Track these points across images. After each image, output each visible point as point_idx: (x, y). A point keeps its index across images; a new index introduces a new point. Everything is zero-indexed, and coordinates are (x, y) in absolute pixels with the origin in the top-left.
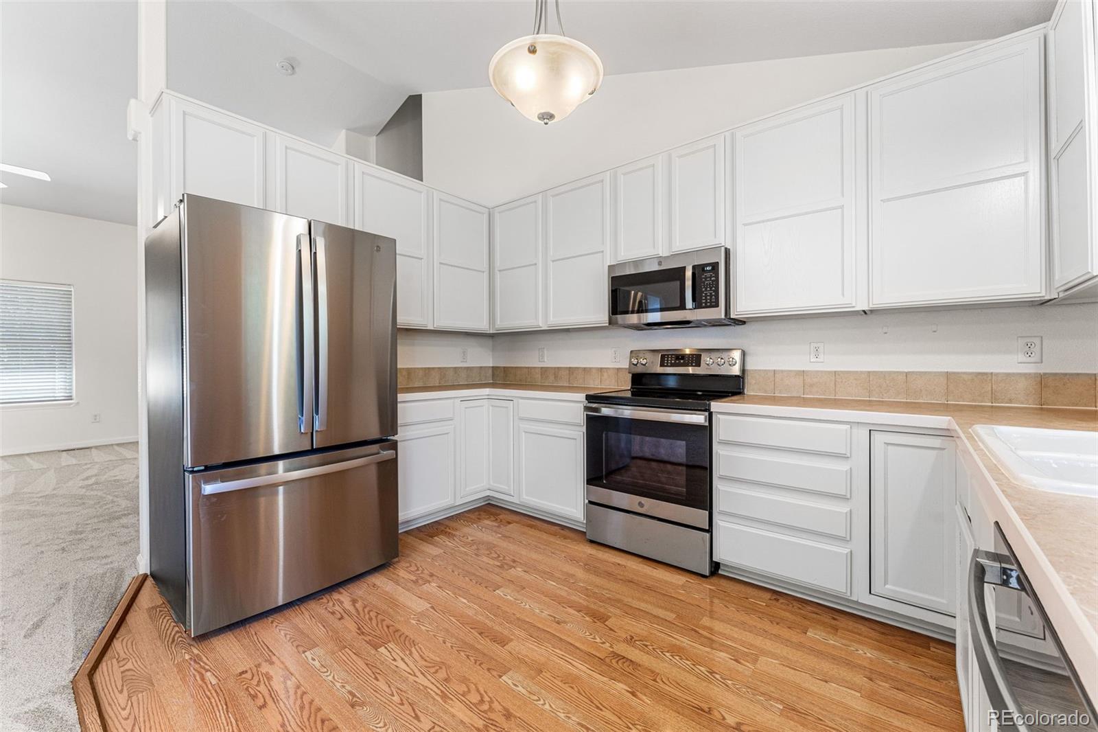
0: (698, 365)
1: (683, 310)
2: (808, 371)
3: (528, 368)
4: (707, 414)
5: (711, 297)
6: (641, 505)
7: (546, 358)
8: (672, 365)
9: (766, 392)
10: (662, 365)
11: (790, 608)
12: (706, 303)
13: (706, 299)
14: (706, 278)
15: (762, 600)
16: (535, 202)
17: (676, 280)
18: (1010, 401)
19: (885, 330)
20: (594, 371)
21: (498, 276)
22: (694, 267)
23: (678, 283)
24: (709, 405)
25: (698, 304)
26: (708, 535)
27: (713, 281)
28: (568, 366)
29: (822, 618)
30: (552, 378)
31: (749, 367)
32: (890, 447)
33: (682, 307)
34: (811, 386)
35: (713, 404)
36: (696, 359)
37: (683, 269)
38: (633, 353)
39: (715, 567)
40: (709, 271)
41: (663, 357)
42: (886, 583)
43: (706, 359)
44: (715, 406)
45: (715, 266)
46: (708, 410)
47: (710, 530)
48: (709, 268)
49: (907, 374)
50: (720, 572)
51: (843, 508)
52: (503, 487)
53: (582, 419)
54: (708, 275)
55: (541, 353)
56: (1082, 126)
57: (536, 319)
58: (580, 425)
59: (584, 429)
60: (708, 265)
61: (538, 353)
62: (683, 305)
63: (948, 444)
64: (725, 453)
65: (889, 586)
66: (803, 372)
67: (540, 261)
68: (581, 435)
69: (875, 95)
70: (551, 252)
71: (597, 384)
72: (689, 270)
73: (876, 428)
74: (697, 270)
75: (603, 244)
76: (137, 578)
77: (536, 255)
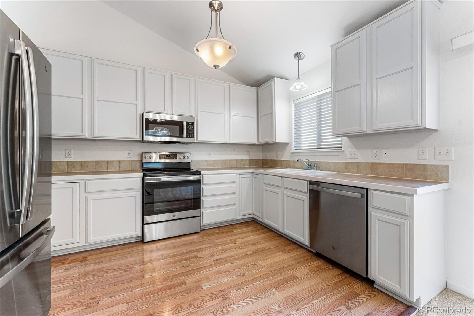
0: (176, 159)
1: (182, 137)
5: (191, 134)
6: (174, 216)
8: (165, 159)
10: (160, 159)
11: (223, 229)
13: (190, 135)
15: (217, 231)
17: (177, 125)
18: (246, 166)
20: (115, 162)
23: (181, 126)
27: (192, 129)
29: (231, 228)
31: (192, 159)
34: (209, 165)
36: (174, 156)
37: (183, 122)
38: (144, 154)
40: (191, 125)
41: (160, 155)
43: (178, 156)
44: (202, 172)
45: (193, 123)
46: (200, 174)
48: (190, 124)
53: (140, 185)
54: (191, 126)
55: (67, 152)
56: (271, 113)
57: (82, 132)
58: (139, 189)
59: (141, 191)
60: (191, 122)
61: (64, 152)
62: (181, 135)
63: (252, 175)
64: (206, 188)
65: (242, 213)
66: (207, 160)
67: (86, 97)
68: (139, 194)
69: (232, 87)
70: (96, 94)
71: (118, 169)
72: (185, 124)
73: (240, 174)
74: (188, 123)
75: (136, 100)
77: (83, 94)
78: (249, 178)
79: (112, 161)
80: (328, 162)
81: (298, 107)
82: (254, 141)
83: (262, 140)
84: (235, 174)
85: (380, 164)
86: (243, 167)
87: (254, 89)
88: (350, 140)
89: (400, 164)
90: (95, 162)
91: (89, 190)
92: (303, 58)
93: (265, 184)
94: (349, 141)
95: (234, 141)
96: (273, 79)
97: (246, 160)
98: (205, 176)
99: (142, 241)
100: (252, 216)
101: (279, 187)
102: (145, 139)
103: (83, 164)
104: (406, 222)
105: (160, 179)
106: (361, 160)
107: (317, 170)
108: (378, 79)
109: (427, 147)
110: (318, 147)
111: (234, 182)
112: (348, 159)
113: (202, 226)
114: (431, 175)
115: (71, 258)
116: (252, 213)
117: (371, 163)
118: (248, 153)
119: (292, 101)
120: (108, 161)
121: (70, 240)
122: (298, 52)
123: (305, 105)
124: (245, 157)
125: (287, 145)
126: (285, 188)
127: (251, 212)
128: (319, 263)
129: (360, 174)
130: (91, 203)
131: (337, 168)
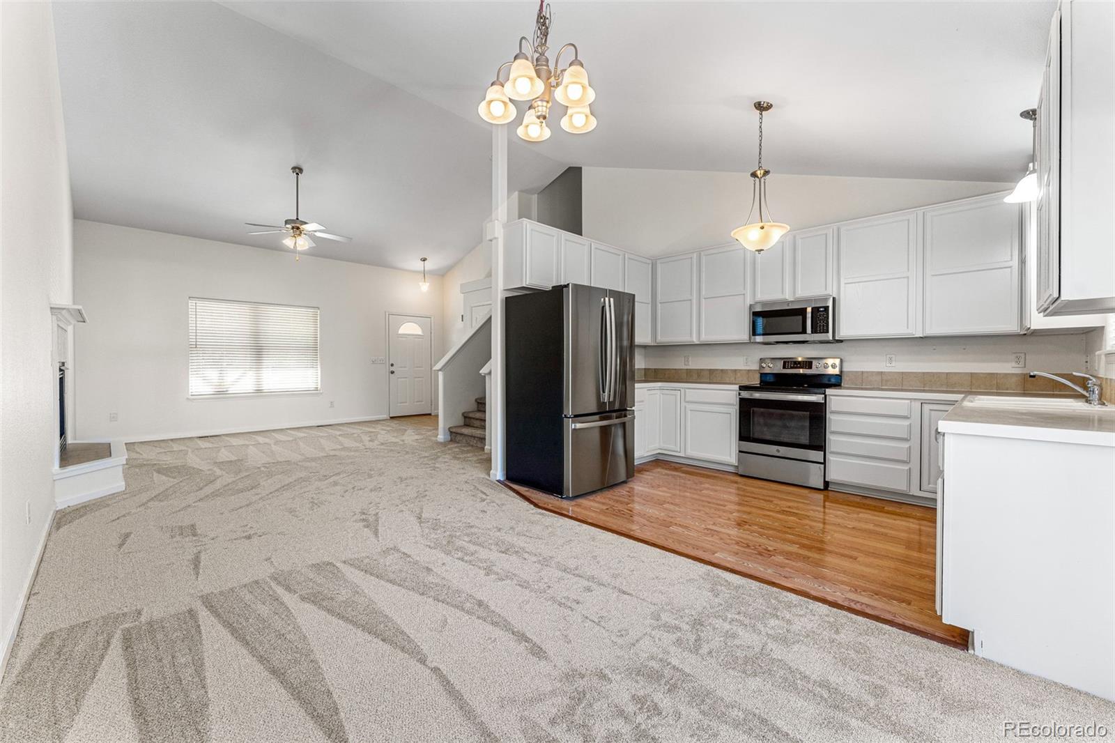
0: (810, 368)
1: (805, 334)
2: (885, 372)
3: (676, 369)
4: (823, 396)
5: (823, 327)
6: (778, 451)
7: (690, 362)
8: (791, 368)
9: (858, 385)
10: (784, 368)
12: (820, 330)
13: (820, 328)
14: (820, 315)
16: (691, 258)
17: (800, 315)
19: (934, 347)
20: (730, 372)
21: (659, 306)
22: (812, 309)
23: (801, 317)
24: (825, 391)
25: (814, 331)
26: (823, 466)
27: (825, 317)
28: (709, 368)
30: (694, 376)
31: (845, 369)
32: (933, 412)
33: (804, 331)
34: (887, 381)
35: (827, 390)
36: (808, 364)
37: (805, 309)
38: (762, 360)
39: (826, 484)
40: (822, 311)
41: (785, 363)
42: (929, 484)
43: (815, 363)
44: (828, 391)
45: (826, 308)
46: (824, 394)
47: (824, 463)
48: (822, 309)
49: (947, 374)
50: (829, 489)
51: (906, 445)
52: (672, 447)
53: (736, 401)
54: (822, 313)
55: (686, 359)
57: (691, 337)
58: (734, 405)
59: (737, 407)
60: (822, 307)
61: (683, 359)
64: (837, 418)
66: (882, 372)
67: (695, 298)
68: (734, 411)
71: (733, 380)
72: (809, 310)
73: (924, 402)
74: (815, 310)
75: (744, 289)
76: (498, 481)
77: (691, 294)
79: (727, 370)
82: (1012, 327)
84: (908, 401)
86: (994, 390)
90: (710, 370)
91: (688, 399)
95: (935, 330)
97: (1006, 374)
98: (834, 397)
99: (737, 473)
102: (751, 341)
103: (699, 372)
111: (906, 418)
113: (827, 481)
118: (1018, 356)
120: (723, 370)
121: (674, 447)
130: (689, 413)
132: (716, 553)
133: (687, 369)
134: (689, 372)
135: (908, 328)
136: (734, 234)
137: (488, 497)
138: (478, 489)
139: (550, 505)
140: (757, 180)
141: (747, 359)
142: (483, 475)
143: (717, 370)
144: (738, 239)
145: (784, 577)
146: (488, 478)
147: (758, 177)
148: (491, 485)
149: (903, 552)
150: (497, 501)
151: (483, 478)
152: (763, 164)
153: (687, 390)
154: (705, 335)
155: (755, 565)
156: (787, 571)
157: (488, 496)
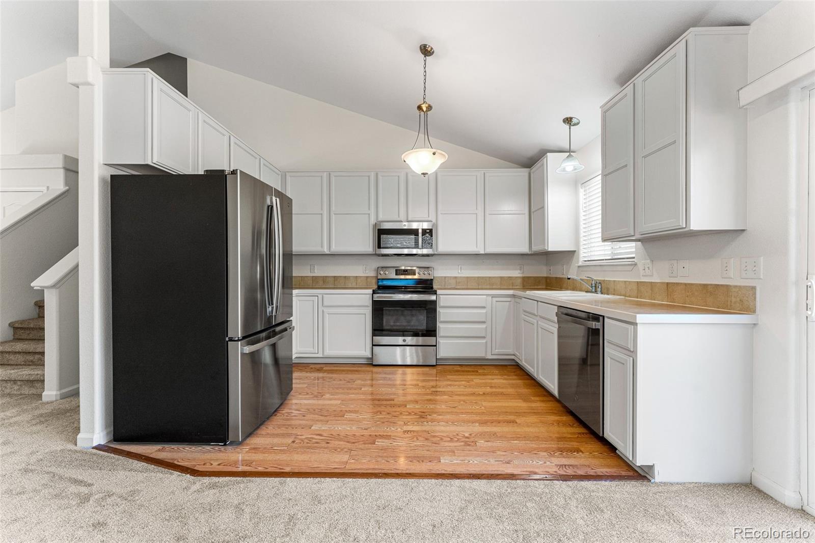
0: (414, 274)
1: (418, 248)
2: (457, 277)
3: (302, 277)
4: (436, 295)
5: (429, 244)
6: (404, 341)
7: (316, 270)
8: (404, 275)
9: (442, 286)
10: (396, 274)
16: (321, 176)
17: (413, 234)
18: (516, 286)
20: (351, 278)
22: (423, 230)
23: (415, 236)
25: (424, 246)
26: (435, 347)
27: (430, 237)
28: (333, 275)
29: (477, 368)
30: (321, 282)
31: (435, 275)
32: (498, 303)
34: (459, 283)
36: (413, 271)
37: (418, 230)
38: (379, 269)
41: (396, 270)
43: (418, 271)
45: (431, 230)
46: (436, 293)
47: (436, 345)
48: (428, 231)
50: (438, 363)
51: (484, 326)
52: (309, 349)
53: (369, 303)
54: (429, 234)
55: (312, 267)
56: (543, 207)
57: (322, 247)
58: (368, 306)
59: (370, 308)
60: (428, 229)
61: (309, 267)
62: (417, 246)
63: (513, 300)
64: (443, 311)
65: (497, 351)
67: (325, 213)
68: (368, 311)
69: (487, 175)
70: (333, 208)
71: (354, 285)
72: (420, 232)
73: (493, 296)
75: (369, 209)
76: (99, 448)
77: (322, 209)
78: (508, 303)
79: (350, 277)
80: (619, 281)
81: (587, 194)
82: (525, 249)
83: (536, 248)
84: (485, 296)
85: (678, 284)
86: (511, 287)
87: (524, 172)
88: (643, 244)
89: (700, 285)
90: (335, 277)
91: (325, 304)
92: (578, 124)
93: (525, 311)
94: (643, 247)
95: (491, 250)
96: (545, 156)
97: (516, 277)
98: (443, 296)
99: (371, 363)
100: (513, 357)
101: (534, 315)
102: (377, 253)
103: (324, 279)
104: (628, 359)
105: (391, 297)
106: (656, 279)
107: (602, 293)
108: (645, 157)
109: (731, 258)
110: (614, 257)
111: (484, 307)
112: (641, 276)
113: (438, 359)
114: (735, 302)
115: (312, 366)
116: (512, 353)
117: (667, 283)
118: (520, 267)
119: (580, 185)
120: (345, 277)
121: (311, 350)
122: (568, 116)
123: (595, 189)
124: (516, 273)
125: (574, 255)
126: (541, 317)
127: (510, 351)
128: (566, 418)
129: (654, 300)
130: (327, 316)
131: (629, 290)
132: (312, 426)
133: (313, 277)
134: (315, 279)
135: (477, 247)
136: (404, 157)
137: (94, 488)
138: (61, 478)
139: (215, 464)
140: (422, 113)
141: (366, 268)
142: (58, 445)
143: (341, 277)
144: (405, 160)
145: (365, 429)
146: (75, 448)
147: (423, 111)
148: (85, 459)
149: (526, 405)
150: (118, 490)
151: (62, 451)
152: (426, 100)
153: (324, 296)
154: (335, 246)
155: (344, 427)
156: (364, 424)
157: (90, 485)
